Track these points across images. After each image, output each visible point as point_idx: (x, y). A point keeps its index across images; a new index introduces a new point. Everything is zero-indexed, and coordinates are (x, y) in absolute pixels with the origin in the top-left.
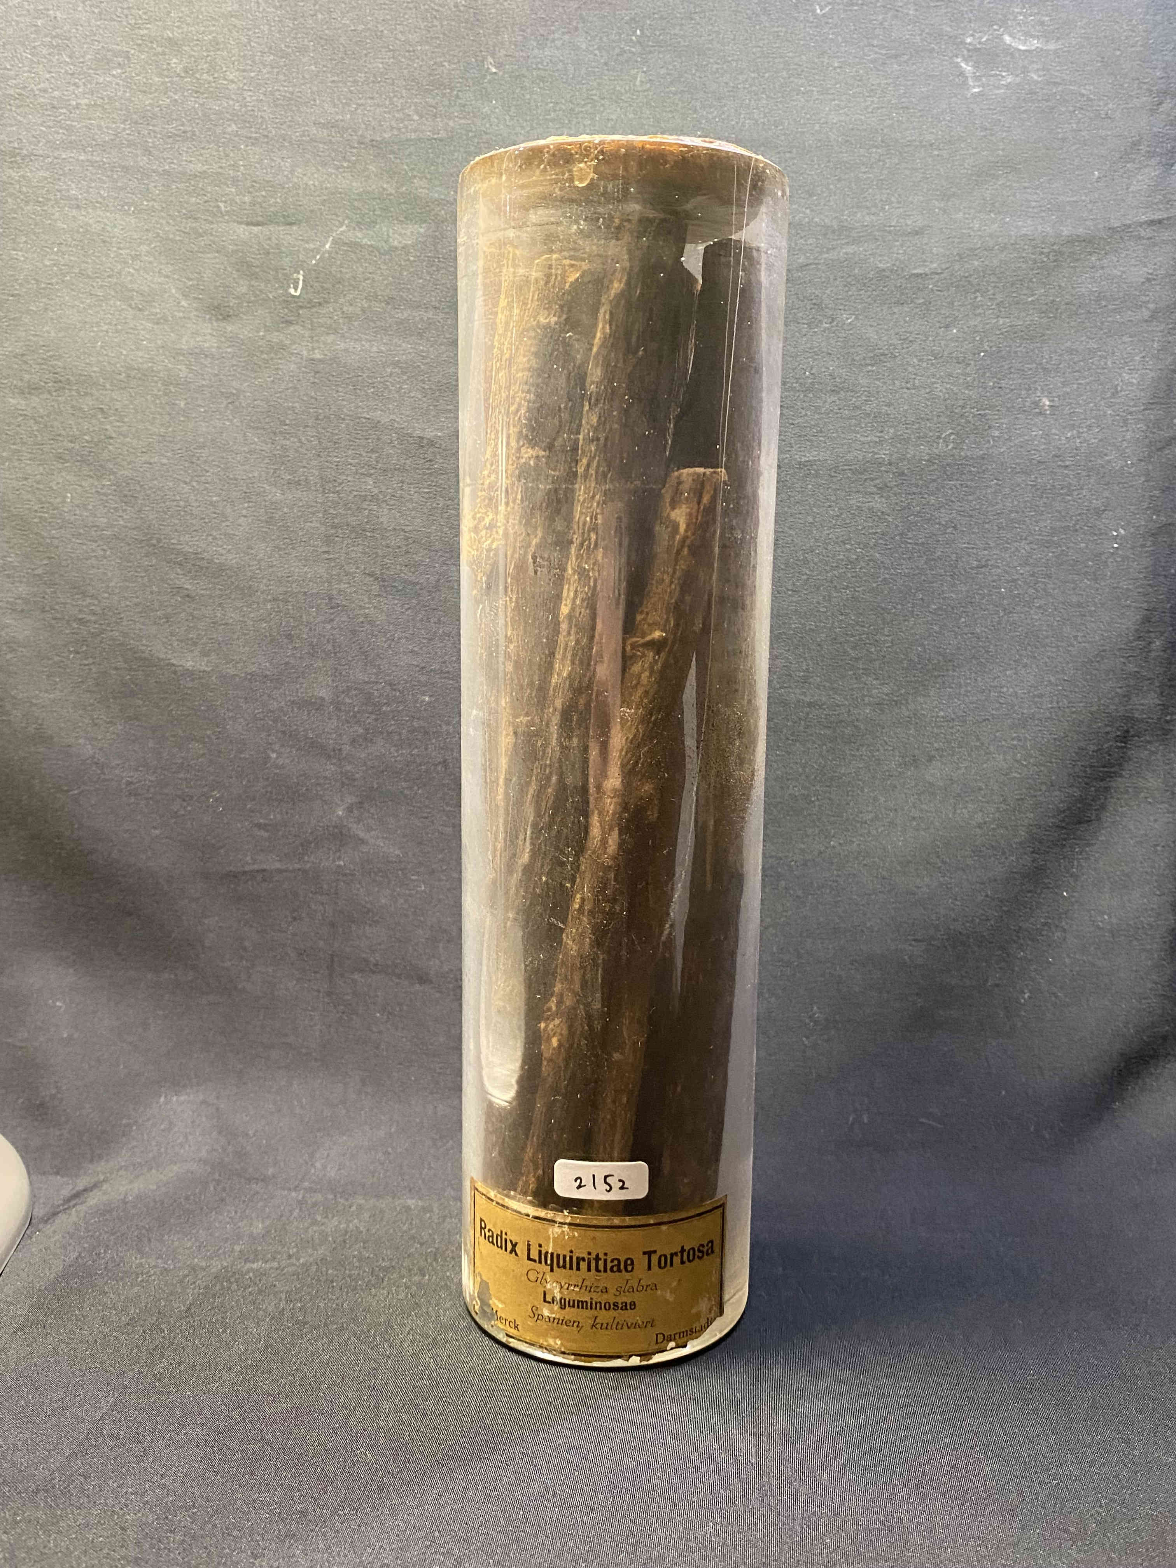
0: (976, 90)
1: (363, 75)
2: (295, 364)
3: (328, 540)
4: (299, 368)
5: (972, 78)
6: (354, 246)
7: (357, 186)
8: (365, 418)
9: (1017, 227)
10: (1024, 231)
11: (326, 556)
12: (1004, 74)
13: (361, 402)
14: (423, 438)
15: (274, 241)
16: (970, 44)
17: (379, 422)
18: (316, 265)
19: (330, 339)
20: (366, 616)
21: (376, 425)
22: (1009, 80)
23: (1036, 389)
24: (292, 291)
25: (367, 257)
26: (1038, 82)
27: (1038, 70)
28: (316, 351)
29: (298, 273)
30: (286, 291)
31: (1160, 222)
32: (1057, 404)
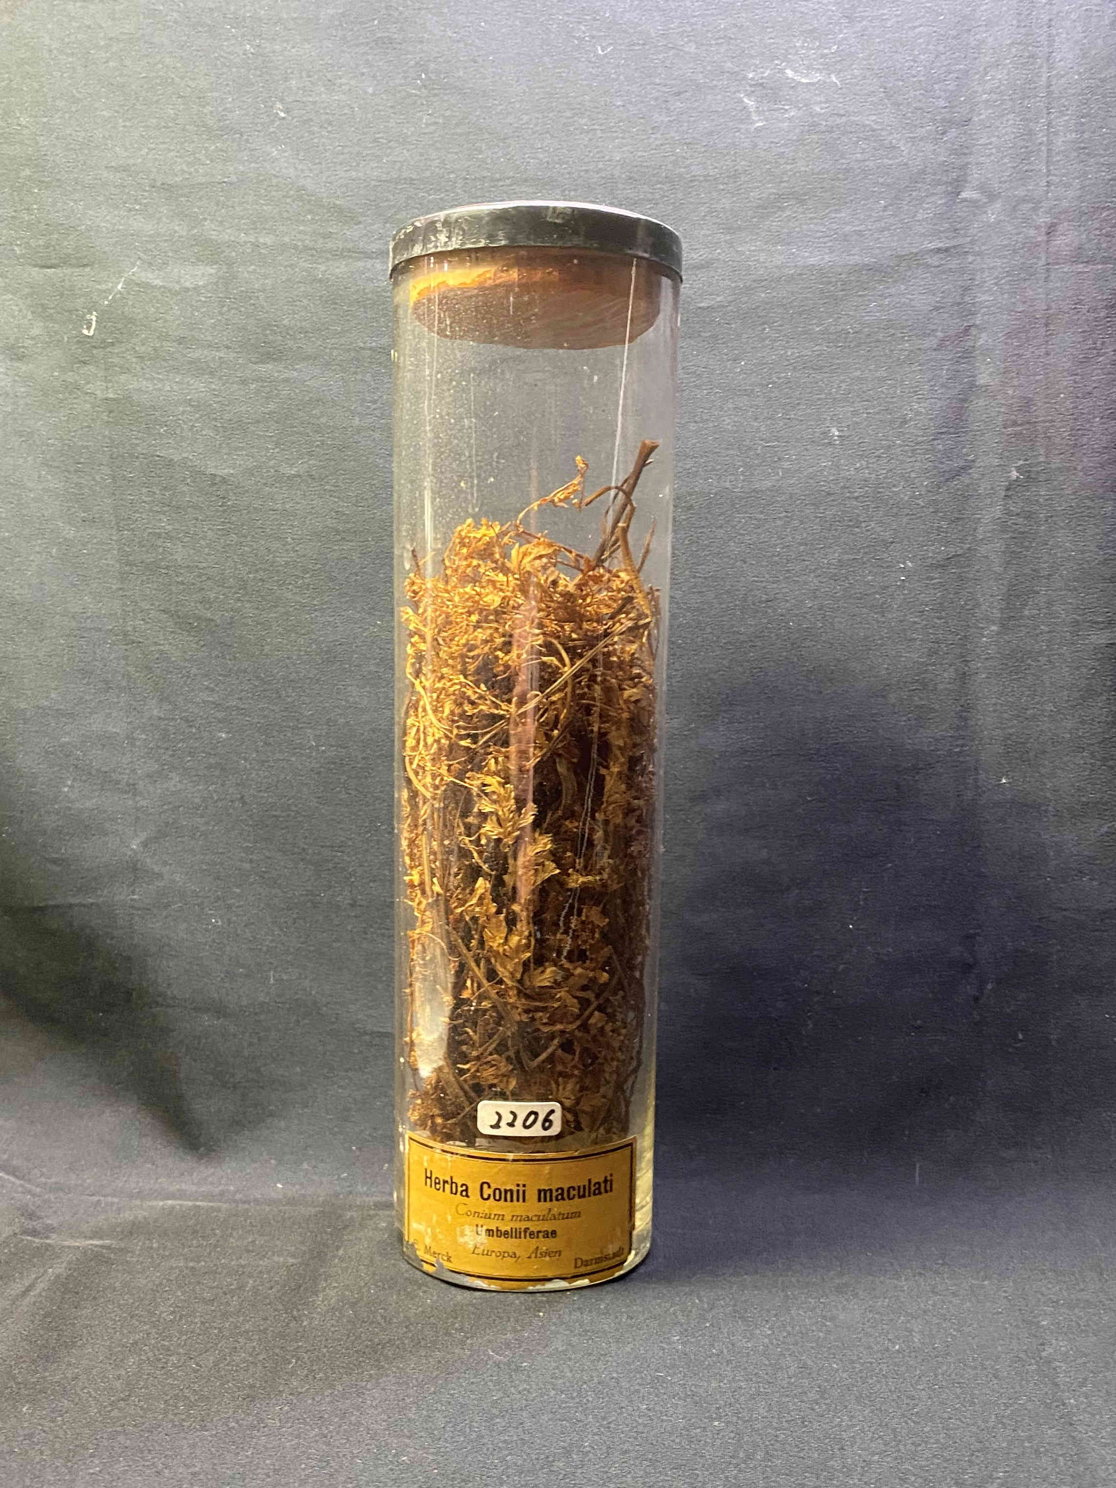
0: (760, 124)
1: (154, 121)
2: (90, 403)
3: (123, 577)
4: (93, 407)
5: (755, 112)
6: (147, 286)
7: (149, 228)
8: (158, 456)
9: (804, 257)
10: (812, 261)
11: (121, 592)
12: (787, 107)
13: (155, 440)
14: (215, 475)
15: (67, 284)
16: (752, 79)
17: (172, 460)
18: (109, 306)
19: (123, 378)
20: (161, 652)
21: (170, 464)
22: (792, 114)
23: (825, 419)
24: (85, 332)
25: (160, 297)
26: (820, 114)
27: (821, 102)
28: (110, 391)
29: (92, 314)
30: (80, 332)
31: (947, 250)
32: (846, 434)
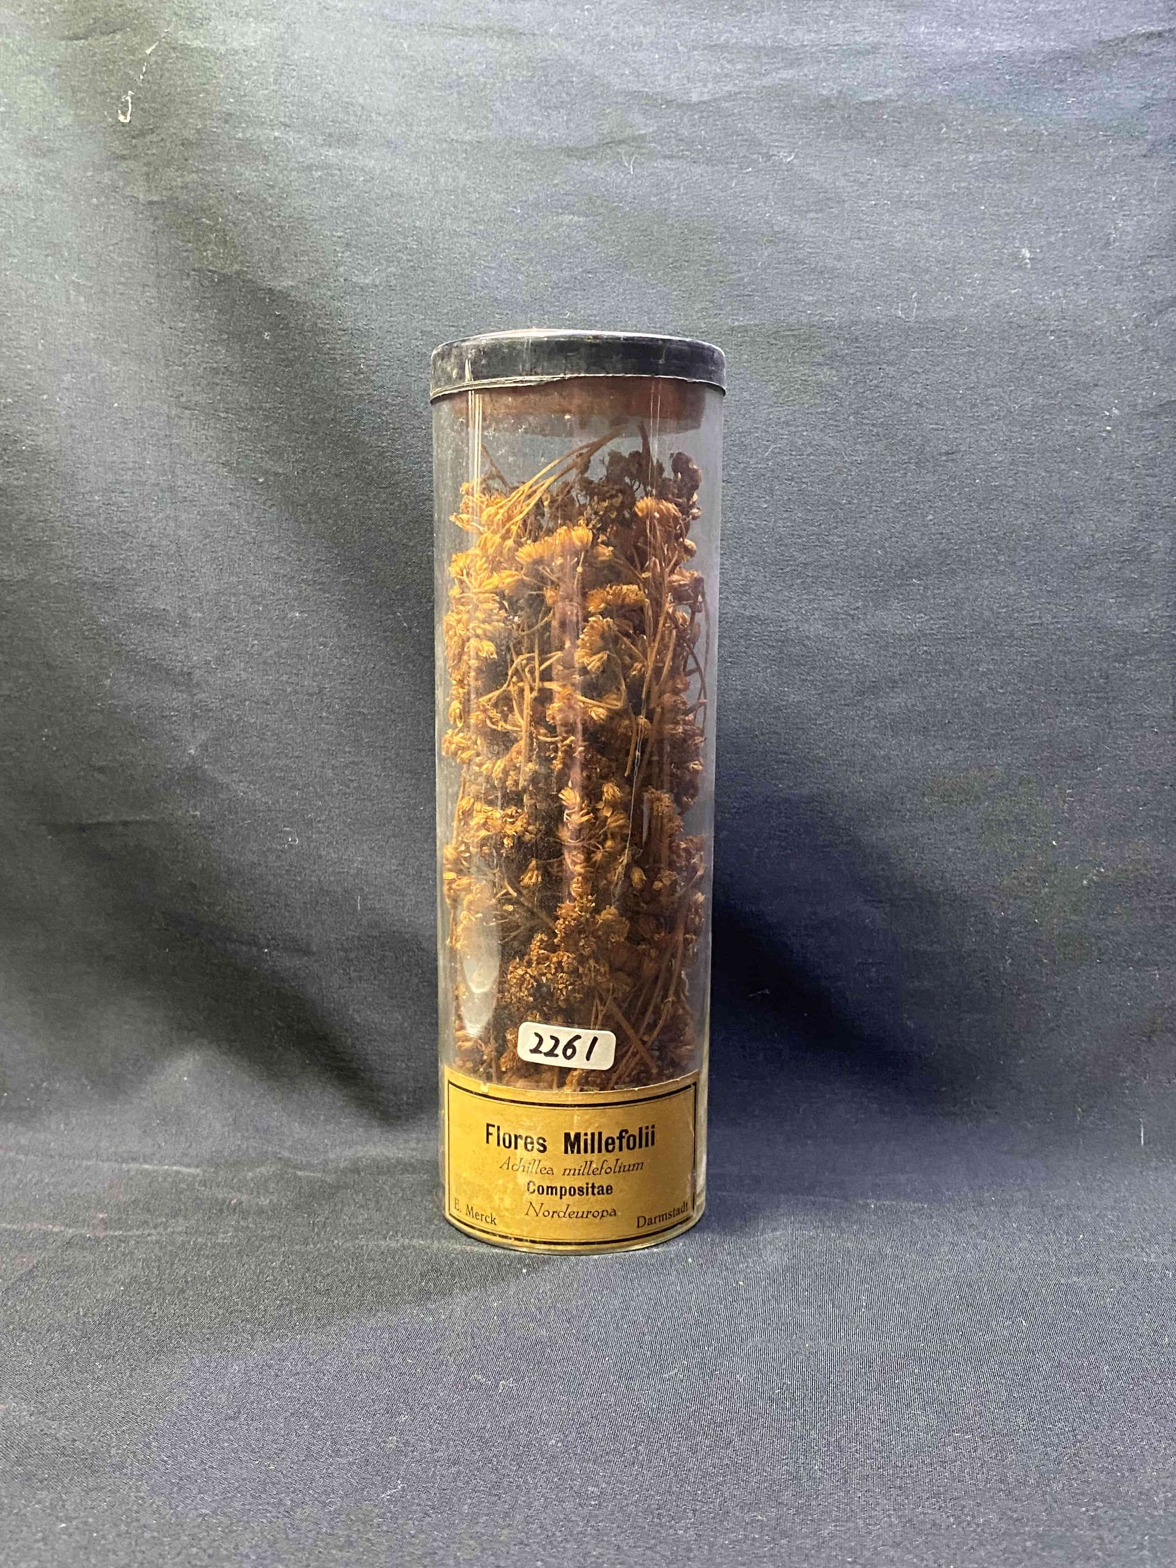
2: (131, 209)
4: (136, 214)
9: (989, 42)
10: (998, 47)
13: (206, 251)
15: (100, 57)
18: (148, 83)
23: (1015, 238)
24: (120, 117)
29: (127, 95)
30: (114, 117)
31: (1160, 34)
32: (1040, 256)
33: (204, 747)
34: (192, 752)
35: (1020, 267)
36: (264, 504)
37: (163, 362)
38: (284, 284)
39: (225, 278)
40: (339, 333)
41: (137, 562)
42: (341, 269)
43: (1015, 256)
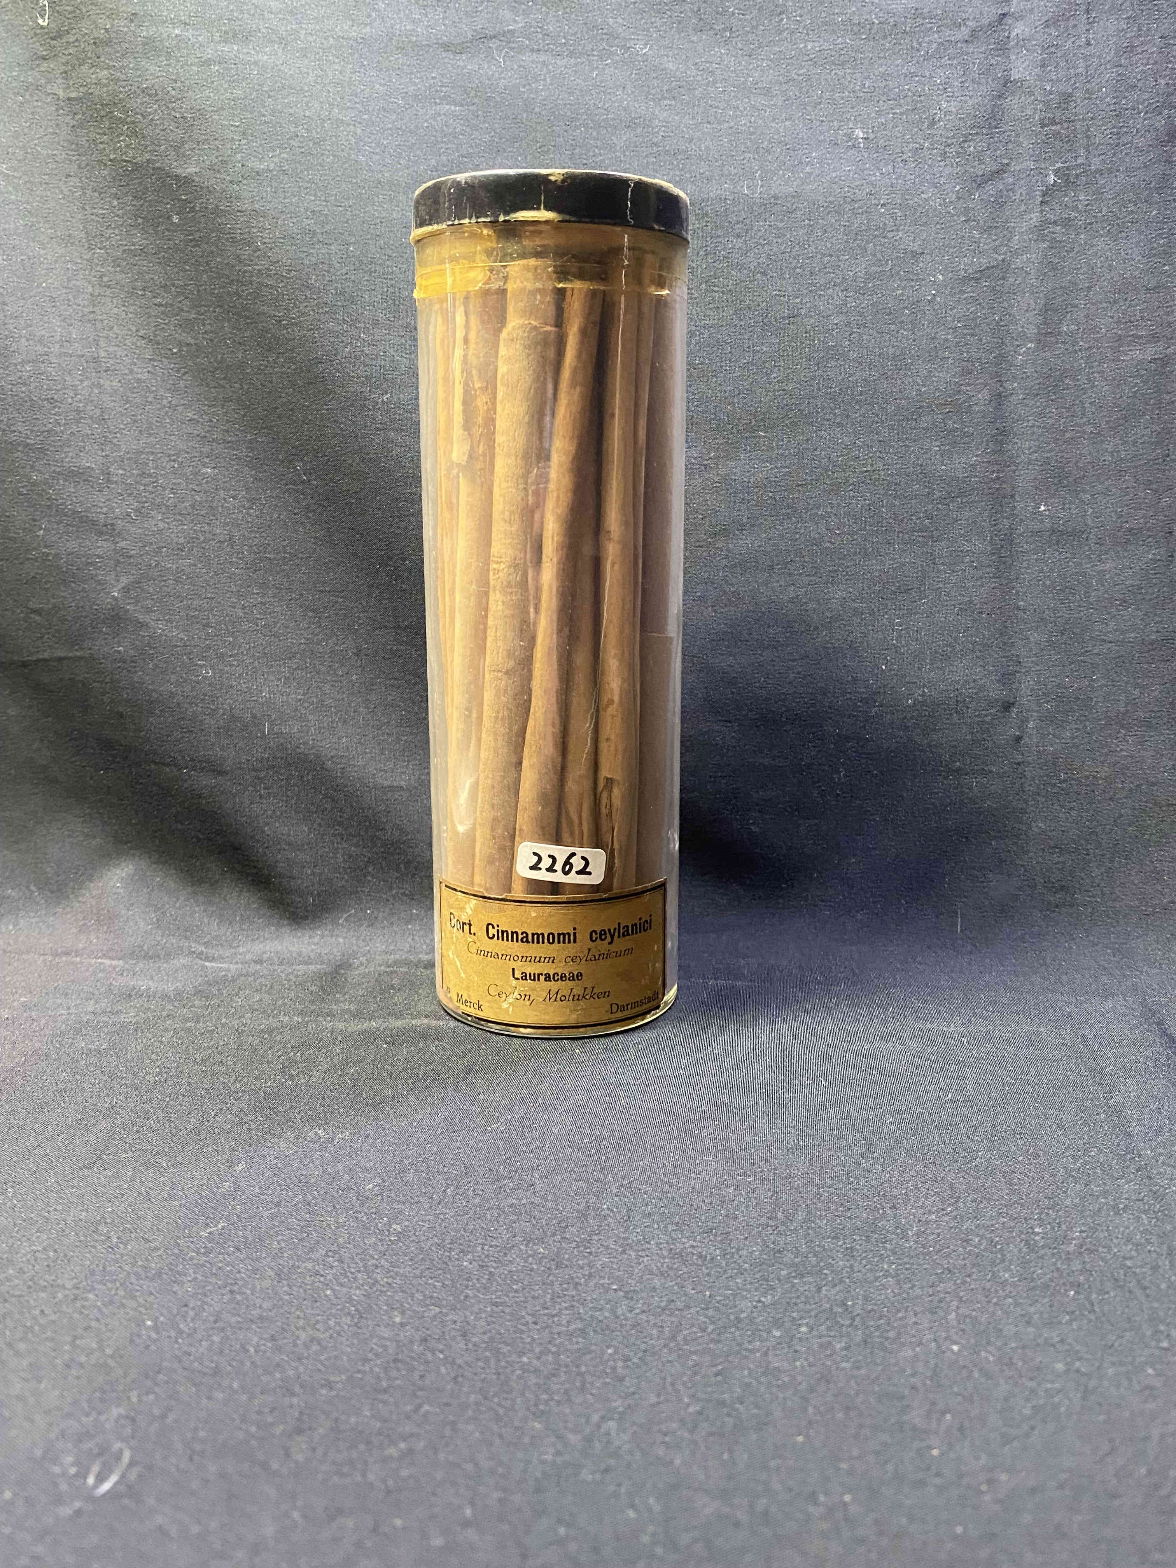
33: (126, 590)
34: (116, 594)
35: (854, 145)
36: (178, 371)
37: (86, 245)
38: (188, 170)
39: (137, 167)
40: (239, 214)
41: (65, 424)
42: (239, 156)
43: (849, 136)
